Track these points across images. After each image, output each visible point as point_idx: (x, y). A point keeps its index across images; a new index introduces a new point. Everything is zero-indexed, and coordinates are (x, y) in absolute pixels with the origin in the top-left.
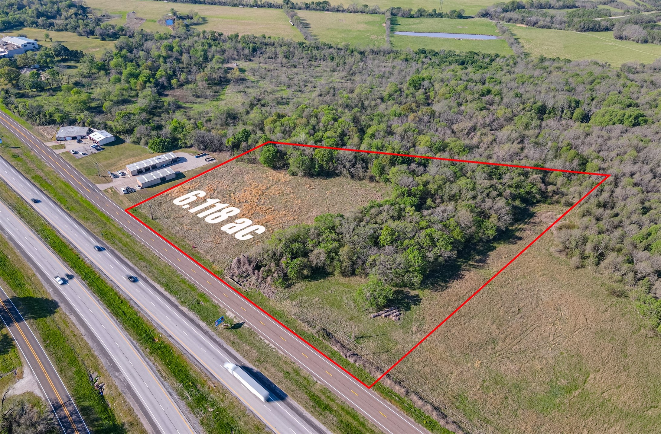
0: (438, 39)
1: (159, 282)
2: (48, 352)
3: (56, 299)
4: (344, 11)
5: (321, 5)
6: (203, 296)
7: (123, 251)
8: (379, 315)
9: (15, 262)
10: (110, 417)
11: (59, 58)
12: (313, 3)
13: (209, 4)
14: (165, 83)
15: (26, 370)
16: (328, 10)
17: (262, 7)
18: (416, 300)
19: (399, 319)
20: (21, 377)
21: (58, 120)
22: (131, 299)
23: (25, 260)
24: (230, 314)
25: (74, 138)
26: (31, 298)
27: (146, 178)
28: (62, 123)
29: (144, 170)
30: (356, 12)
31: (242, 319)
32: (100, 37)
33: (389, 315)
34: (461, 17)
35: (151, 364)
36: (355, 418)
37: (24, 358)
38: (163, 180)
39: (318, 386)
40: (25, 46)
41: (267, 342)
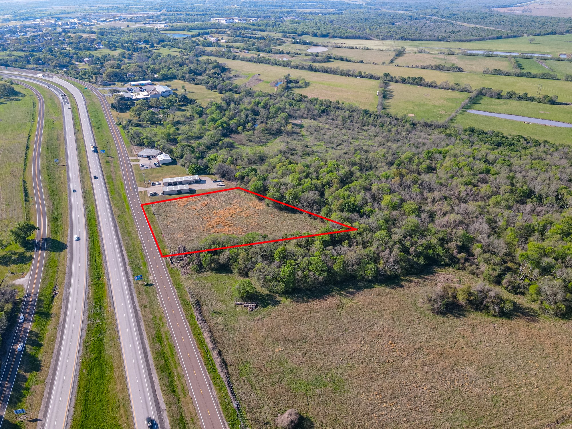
0: (506, 120)
1: (127, 250)
2: (45, 268)
3: (68, 244)
4: (436, 87)
5: (416, 80)
6: (145, 264)
7: (122, 228)
8: (241, 304)
9: (64, 221)
10: (48, 308)
11: (181, 104)
12: (409, 78)
13: (322, 72)
14: (234, 129)
15: (28, 275)
16: (421, 85)
17: (364, 77)
18: (277, 303)
19: (252, 310)
20: (24, 277)
21: (146, 144)
22: (105, 255)
23: (69, 221)
24: (151, 278)
25: (148, 156)
26: (57, 241)
27: (168, 189)
28: (147, 147)
29: (173, 184)
30: (447, 88)
31: (155, 282)
32: (219, 91)
33: (247, 306)
34: (553, 102)
35: (88, 289)
36: (172, 352)
37: (32, 269)
38: (180, 192)
39: (166, 329)
40: (164, 93)
41: (158, 298)
